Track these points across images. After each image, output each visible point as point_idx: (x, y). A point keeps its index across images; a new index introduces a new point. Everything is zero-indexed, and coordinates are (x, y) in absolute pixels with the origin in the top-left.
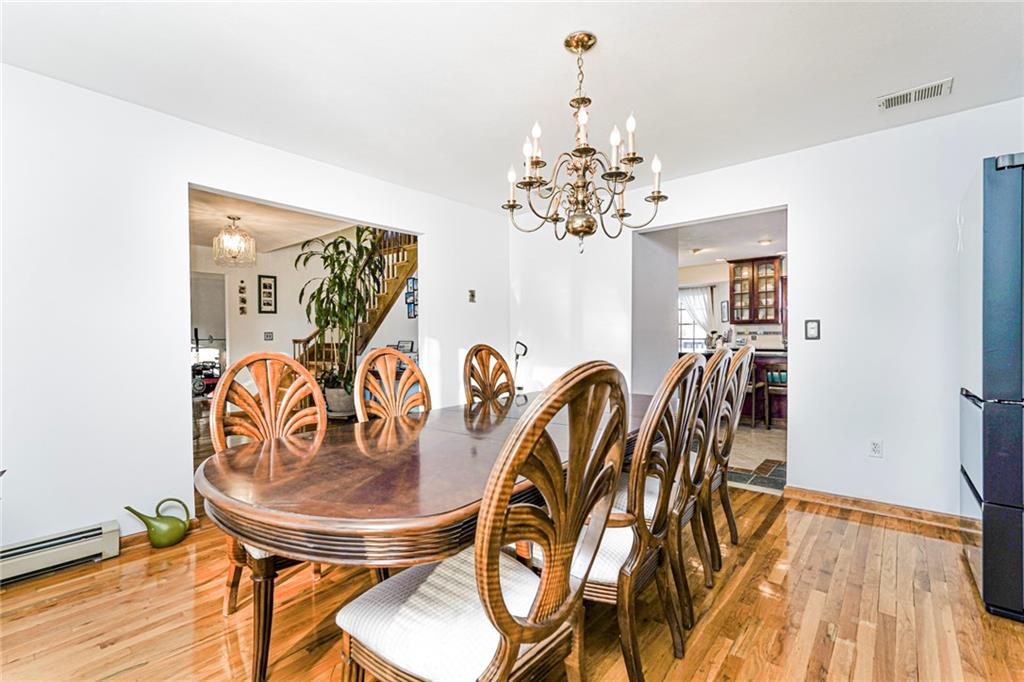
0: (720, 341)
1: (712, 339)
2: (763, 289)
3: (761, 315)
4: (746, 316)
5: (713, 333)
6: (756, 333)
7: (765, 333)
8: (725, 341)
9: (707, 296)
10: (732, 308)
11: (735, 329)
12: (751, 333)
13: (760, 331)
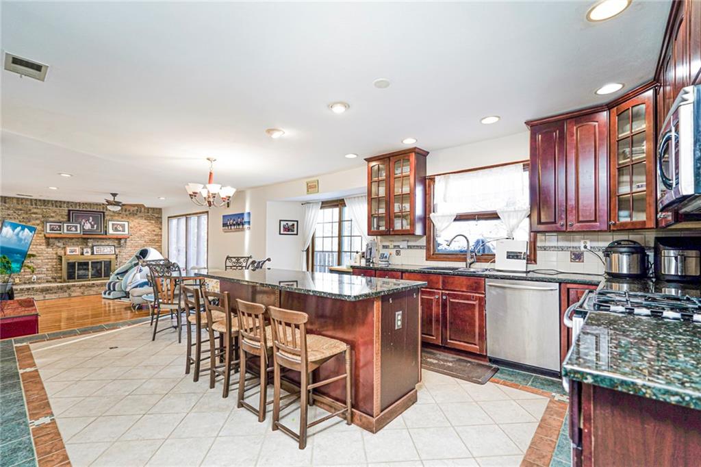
2: (399, 191)
3: (397, 225)
4: (383, 226)
6: (400, 247)
7: (409, 247)
11: (381, 241)
12: (395, 246)
13: (403, 244)
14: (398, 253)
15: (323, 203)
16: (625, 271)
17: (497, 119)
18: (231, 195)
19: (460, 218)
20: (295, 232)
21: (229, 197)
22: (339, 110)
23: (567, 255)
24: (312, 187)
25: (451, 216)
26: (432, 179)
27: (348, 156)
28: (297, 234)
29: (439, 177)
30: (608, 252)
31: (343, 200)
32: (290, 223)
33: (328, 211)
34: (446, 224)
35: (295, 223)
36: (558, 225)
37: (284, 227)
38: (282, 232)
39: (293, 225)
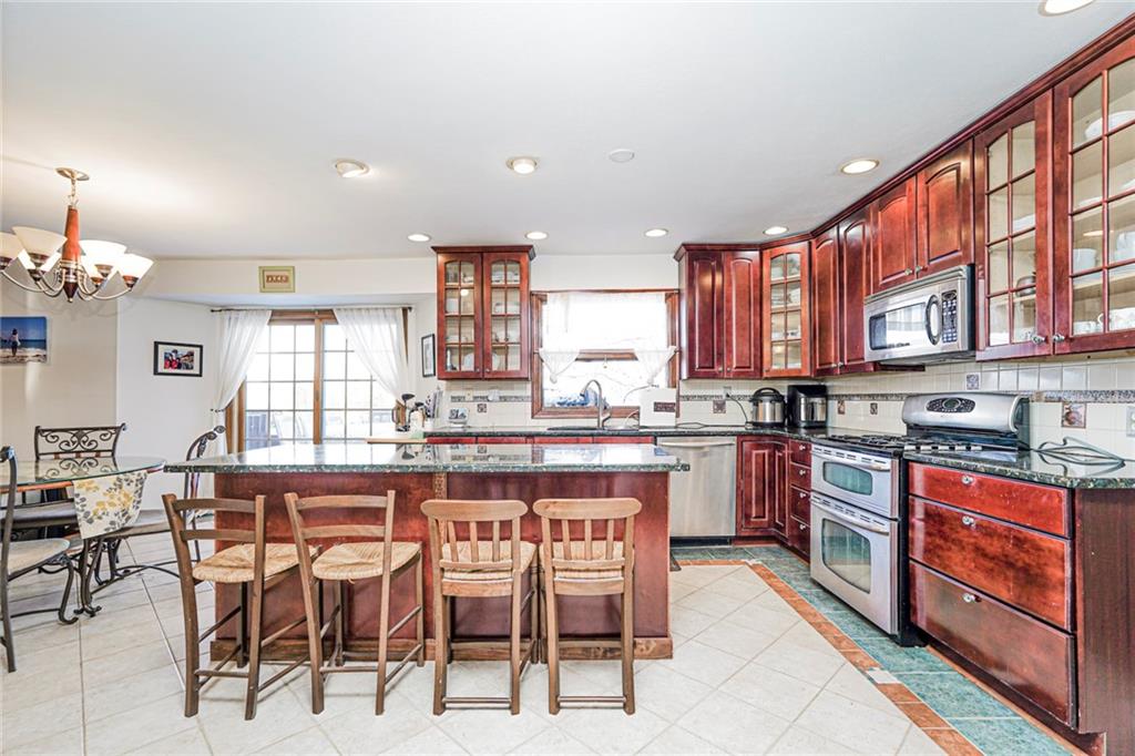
0: (418, 415)
1: (405, 408)
2: (500, 310)
3: (497, 362)
4: (468, 363)
5: (406, 397)
6: (486, 398)
7: (503, 399)
8: (427, 416)
9: (395, 328)
10: (442, 347)
11: (448, 389)
12: (475, 398)
13: (493, 394)
14: (482, 409)
15: (274, 312)
16: (768, 420)
17: (664, 233)
18: (139, 275)
19: (587, 357)
20: (196, 371)
21: (135, 279)
22: (524, 168)
23: (710, 405)
24: (274, 279)
25: (572, 353)
26: (541, 298)
27: (412, 238)
28: (200, 375)
29: (554, 294)
30: (756, 399)
31: (331, 310)
32: (183, 351)
33: (284, 331)
34: (562, 366)
35: (196, 351)
36: (715, 370)
37: (166, 358)
38: (161, 368)
39: (192, 354)
